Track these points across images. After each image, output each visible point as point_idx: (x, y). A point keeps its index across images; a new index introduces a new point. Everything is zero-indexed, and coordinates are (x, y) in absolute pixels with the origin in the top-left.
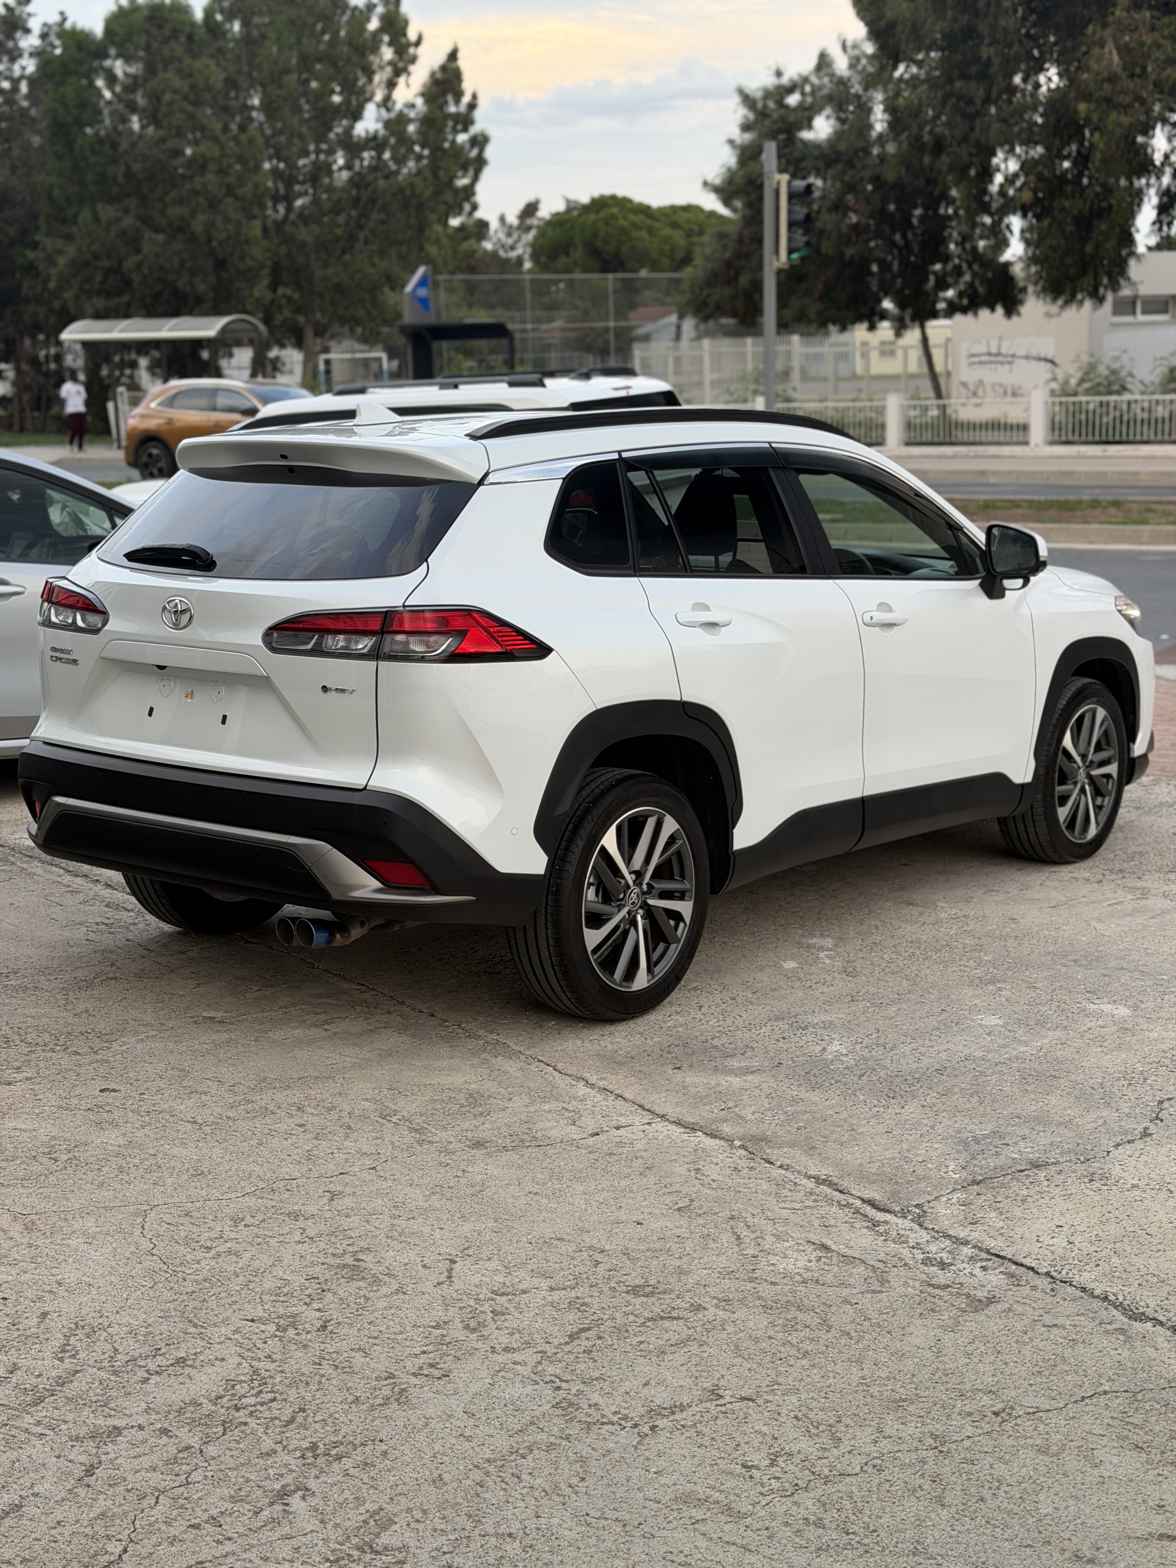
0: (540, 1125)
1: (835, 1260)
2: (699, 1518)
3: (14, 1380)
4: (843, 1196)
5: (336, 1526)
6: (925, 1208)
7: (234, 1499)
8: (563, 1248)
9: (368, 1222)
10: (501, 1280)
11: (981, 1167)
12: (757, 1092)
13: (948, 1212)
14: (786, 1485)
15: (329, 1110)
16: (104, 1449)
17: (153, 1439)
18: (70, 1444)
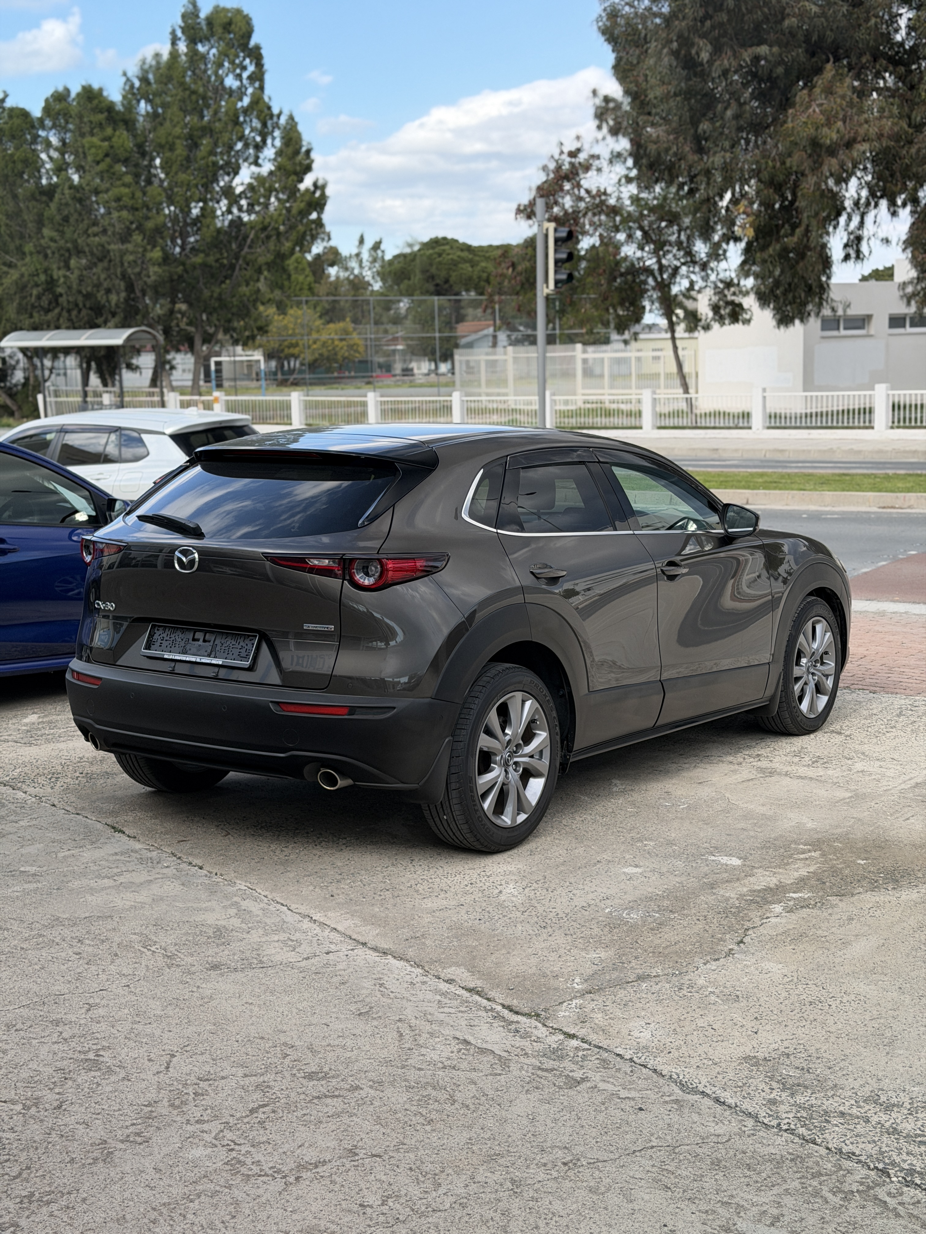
0: (267, 952)
1: (471, 1051)
4: (489, 1003)
6: (550, 1011)
8: (262, 1044)
9: (113, 1026)
10: (208, 1069)
11: (599, 980)
13: (566, 1014)
14: (390, 1219)
15: (103, 942)
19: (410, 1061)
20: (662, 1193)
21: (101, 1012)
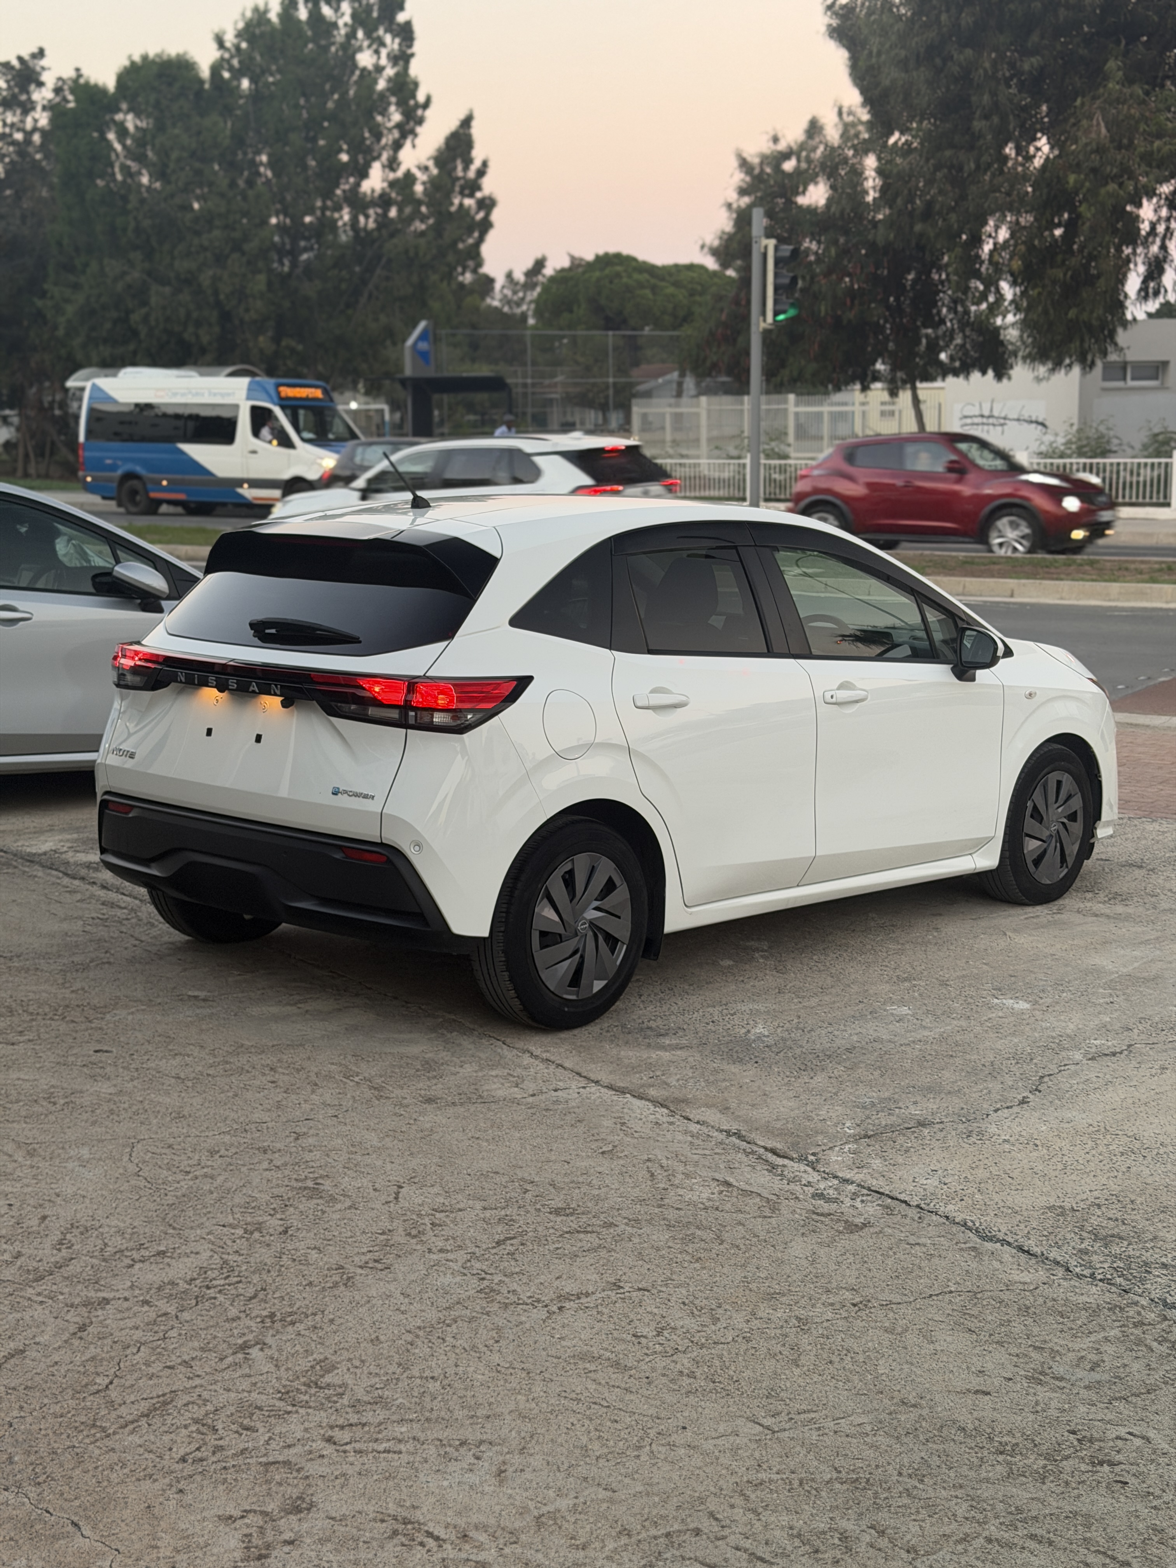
0: (486, 1087)
1: (735, 1194)
2: (593, 1368)
3: (19, 1263)
4: (749, 1146)
5: (287, 1369)
6: (820, 1156)
7: (202, 1349)
8: (498, 1179)
9: (328, 1155)
10: (442, 1201)
11: (874, 1125)
12: (683, 1064)
13: (840, 1158)
14: (668, 1349)
15: (298, 1071)
16: (95, 1313)
17: (136, 1308)
18: (66, 1309)
19: (666, 1201)
20: (967, 1335)
21: (311, 1141)
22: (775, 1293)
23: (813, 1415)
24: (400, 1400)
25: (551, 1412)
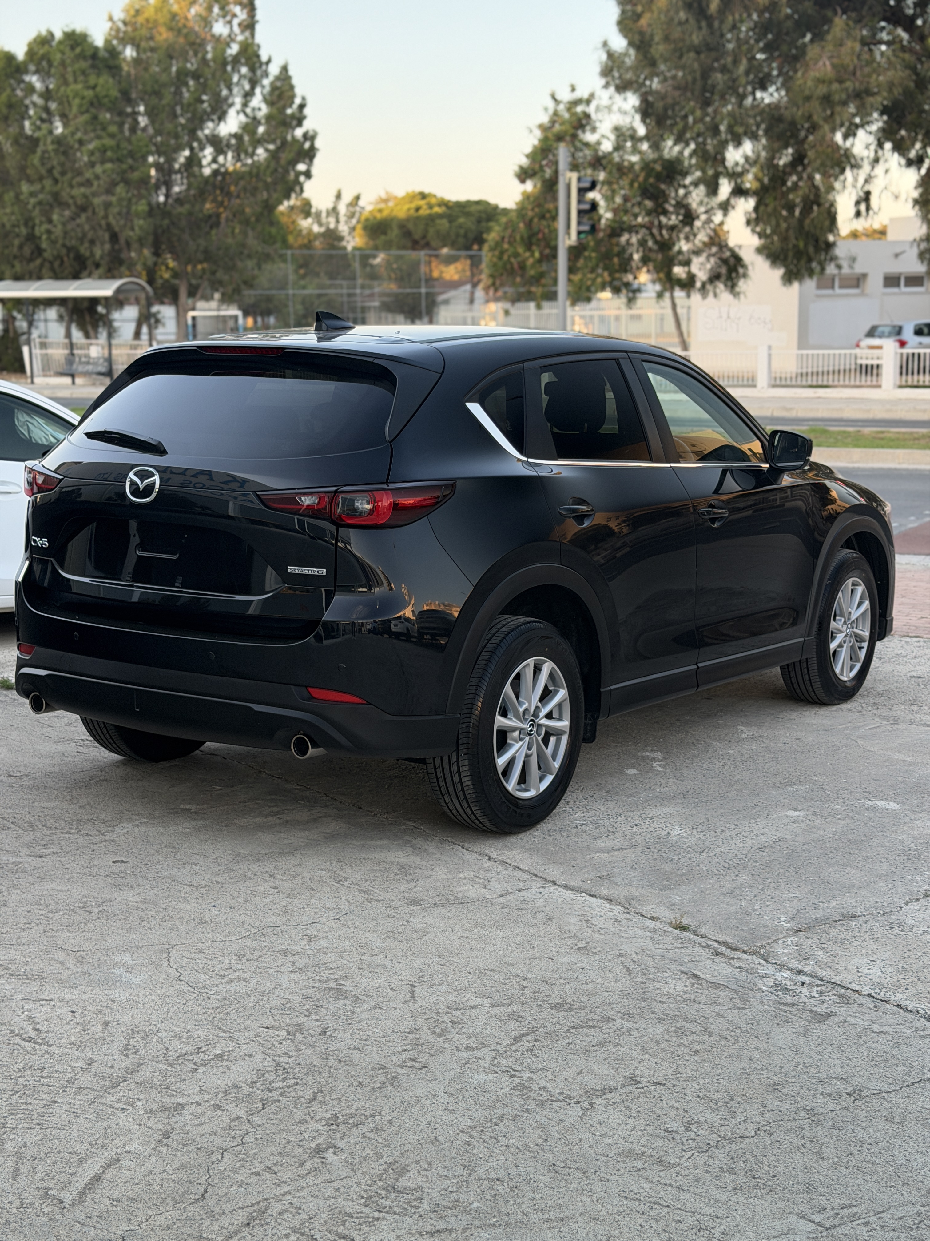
1: (705, 986)
2: (640, 1166)
3: (93, 1070)
4: (703, 940)
5: (364, 1173)
7: (281, 1154)
10: (454, 999)
11: (806, 919)
12: (623, 865)
13: (786, 951)
16: (173, 1120)
17: (209, 1113)
18: (146, 1116)
19: (648, 995)
21: (323, 943)
22: (775, 1085)
23: (856, 1210)
24: (476, 1204)
25: (618, 1213)
